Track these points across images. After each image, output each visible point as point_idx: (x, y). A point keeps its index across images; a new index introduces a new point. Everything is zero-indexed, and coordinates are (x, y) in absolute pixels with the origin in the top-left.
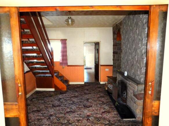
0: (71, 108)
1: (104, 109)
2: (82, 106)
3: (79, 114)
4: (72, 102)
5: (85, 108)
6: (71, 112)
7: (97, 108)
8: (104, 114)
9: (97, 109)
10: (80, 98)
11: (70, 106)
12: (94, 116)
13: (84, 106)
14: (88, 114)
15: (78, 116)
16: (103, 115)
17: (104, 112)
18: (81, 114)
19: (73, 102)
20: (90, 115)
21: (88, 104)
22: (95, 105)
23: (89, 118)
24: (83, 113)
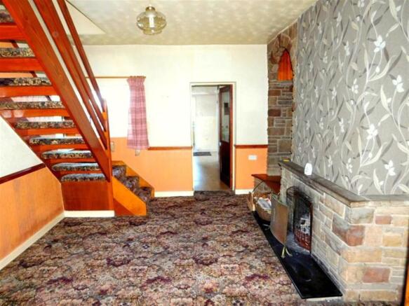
0: (160, 269)
1: (251, 267)
2: (191, 260)
3: (182, 287)
4: (161, 249)
5: (199, 268)
6: (159, 281)
7: (232, 266)
8: (251, 283)
9: (232, 268)
10: (184, 237)
11: (157, 263)
12: (225, 291)
13: (197, 261)
14: (208, 285)
15: (180, 291)
16: (250, 287)
17: (252, 278)
18: (189, 287)
19: (164, 248)
20: (214, 288)
21: (207, 254)
22: (224, 256)
23: (212, 299)
24: (193, 282)
